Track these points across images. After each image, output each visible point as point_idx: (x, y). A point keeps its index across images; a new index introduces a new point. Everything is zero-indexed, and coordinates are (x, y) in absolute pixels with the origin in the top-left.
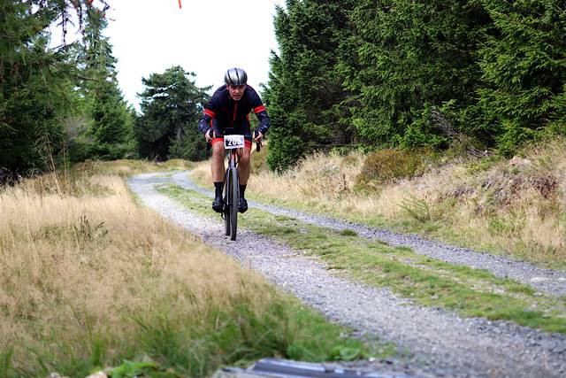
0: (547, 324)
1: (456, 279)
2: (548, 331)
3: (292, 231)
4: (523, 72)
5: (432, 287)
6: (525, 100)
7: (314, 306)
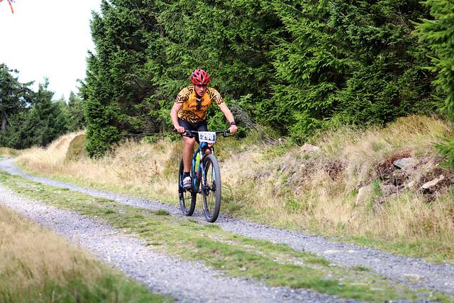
0: (342, 291)
1: (260, 253)
2: (345, 297)
3: (112, 212)
4: (312, 70)
5: (240, 260)
6: (313, 94)
7: (138, 278)
